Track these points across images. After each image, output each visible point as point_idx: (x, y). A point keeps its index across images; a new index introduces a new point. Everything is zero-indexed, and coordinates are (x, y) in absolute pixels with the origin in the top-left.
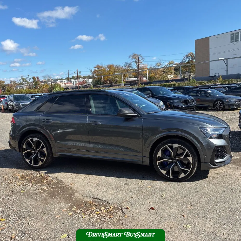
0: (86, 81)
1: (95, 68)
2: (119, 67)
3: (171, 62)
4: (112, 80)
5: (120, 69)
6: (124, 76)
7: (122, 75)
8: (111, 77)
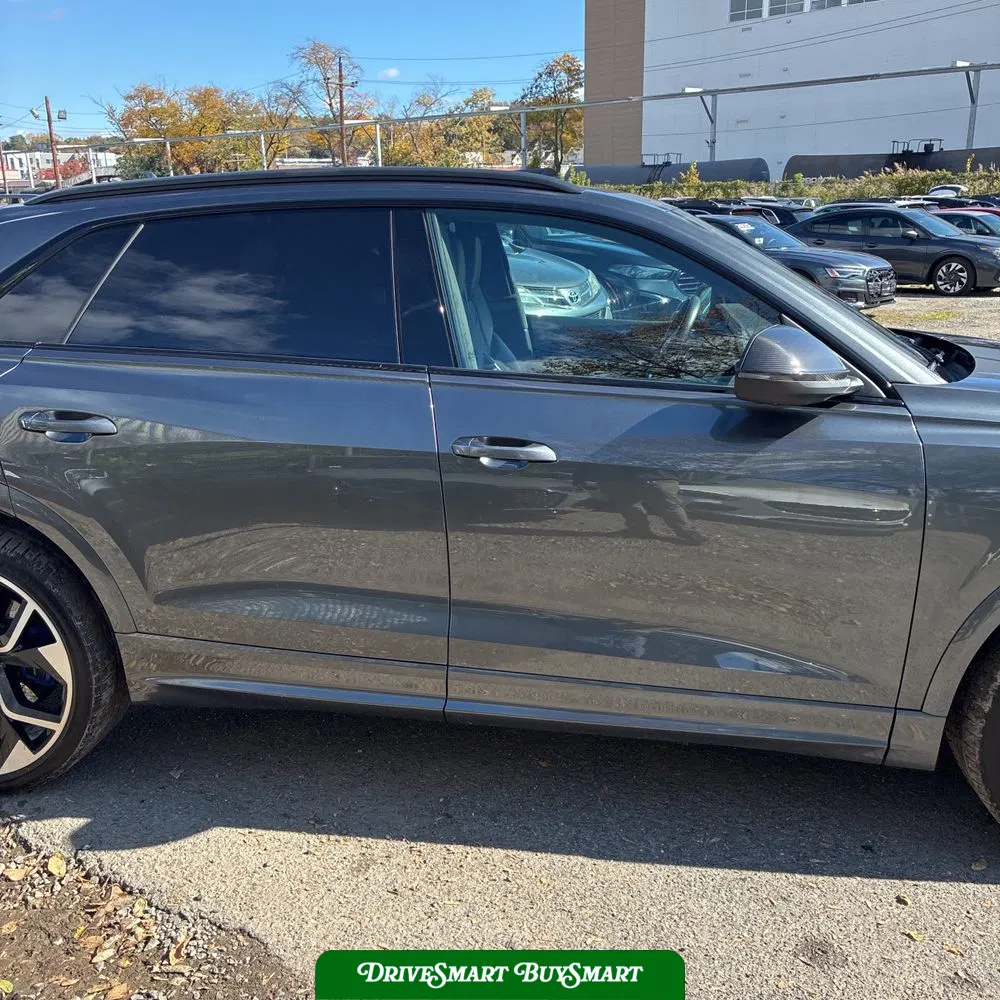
0: (85, 160)
1: (130, 98)
2: (243, 100)
3: (481, 91)
4: (217, 162)
5: (250, 113)
6: (271, 143)
7: (263, 142)
8: (210, 149)
